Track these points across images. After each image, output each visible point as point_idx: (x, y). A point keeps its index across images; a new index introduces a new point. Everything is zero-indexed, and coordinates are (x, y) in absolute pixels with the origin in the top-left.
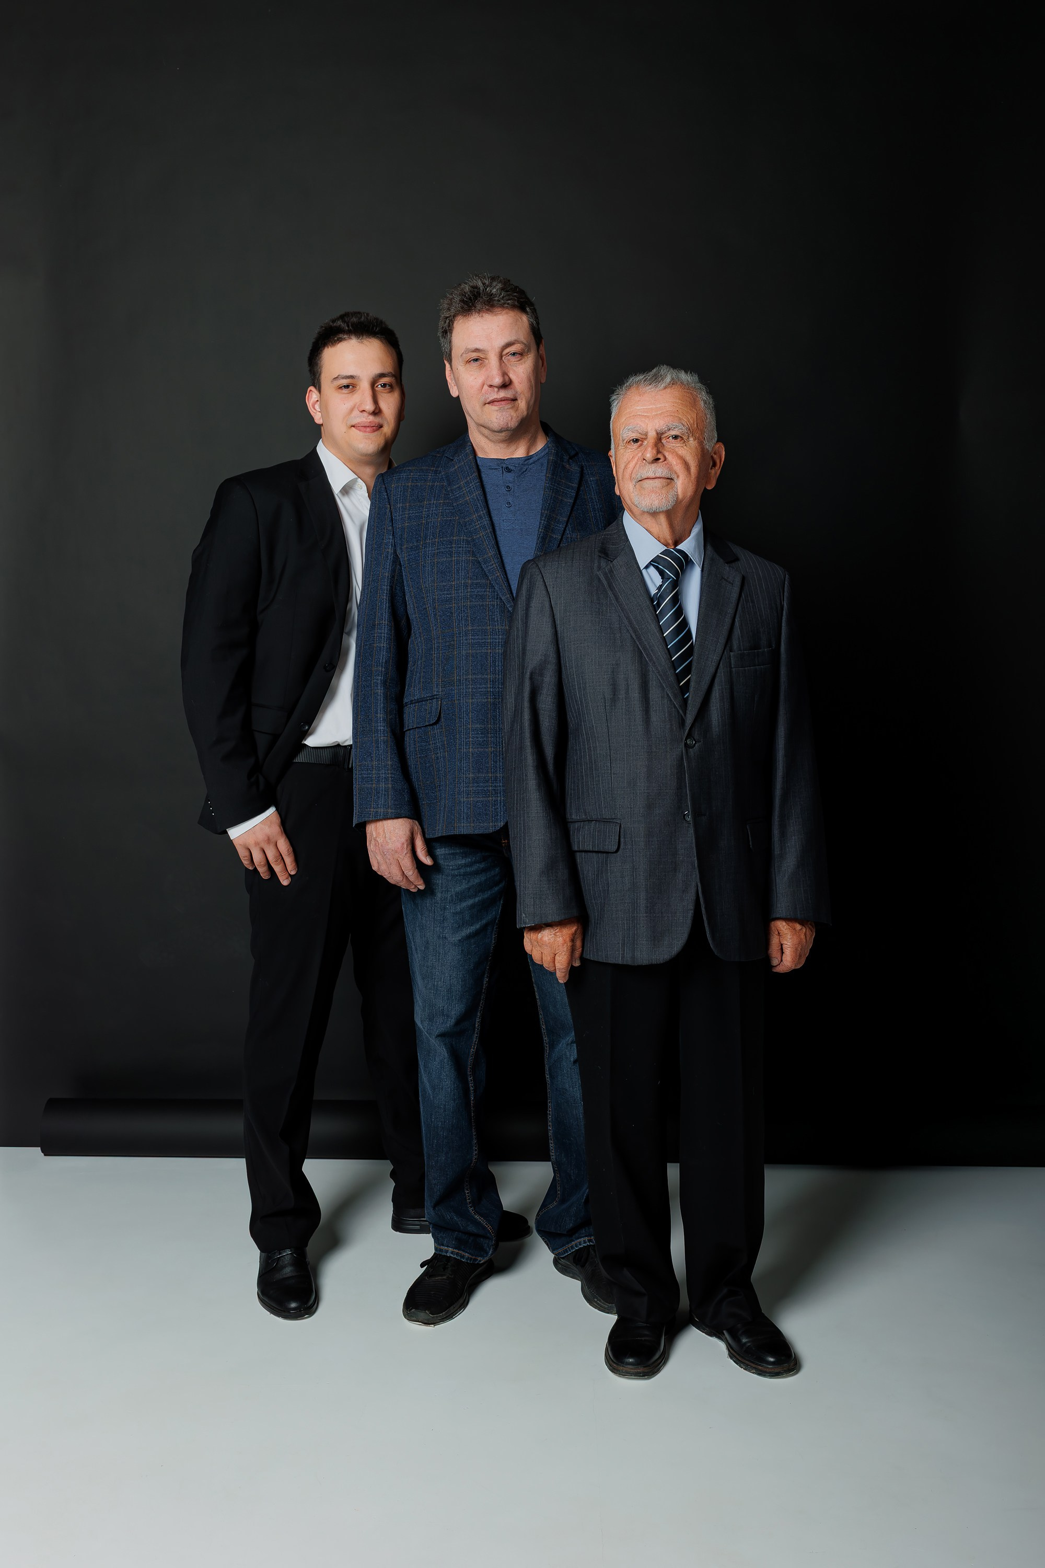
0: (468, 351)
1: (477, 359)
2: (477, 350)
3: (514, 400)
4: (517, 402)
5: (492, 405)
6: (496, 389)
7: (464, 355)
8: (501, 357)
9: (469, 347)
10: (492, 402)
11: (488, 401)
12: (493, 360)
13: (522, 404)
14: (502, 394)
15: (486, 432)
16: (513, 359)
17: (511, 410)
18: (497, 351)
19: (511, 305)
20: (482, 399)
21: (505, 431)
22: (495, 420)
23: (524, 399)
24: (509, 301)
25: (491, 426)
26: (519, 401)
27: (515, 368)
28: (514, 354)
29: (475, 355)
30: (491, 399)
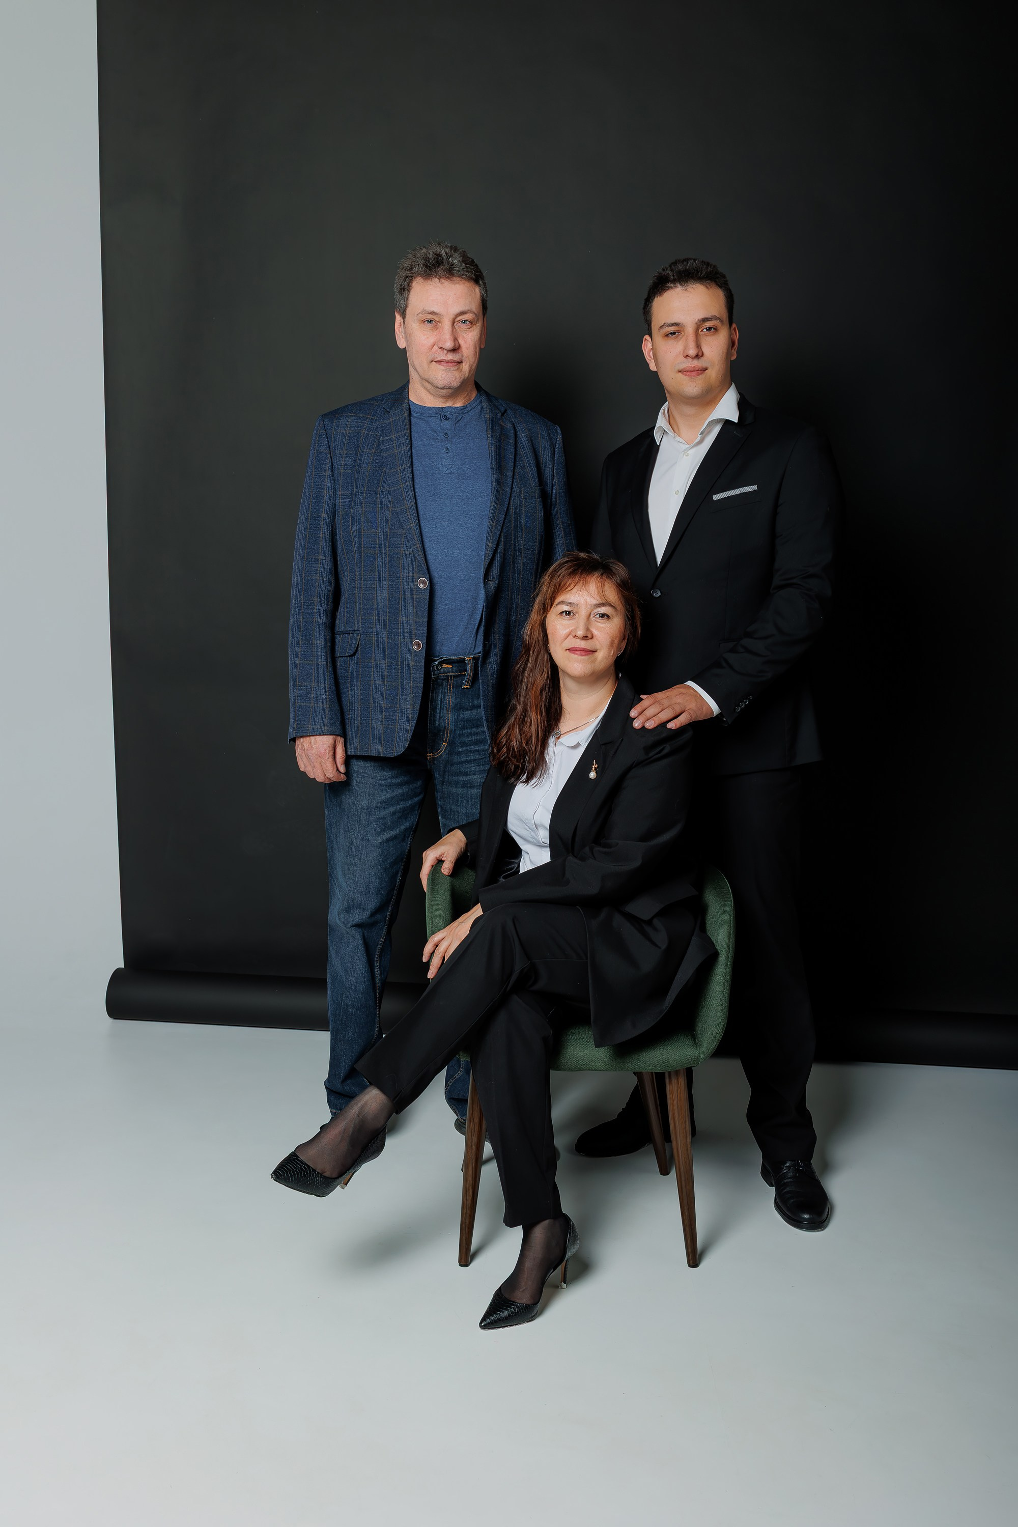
0: (424, 312)
1: (431, 320)
2: (433, 313)
3: (460, 362)
4: (461, 365)
5: (439, 365)
6: (445, 352)
7: (421, 315)
8: (454, 322)
9: (426, 308)
10: (439, 362)
11: (436, 360)
12: (447, 325)
13: (466, 367)
14: (450, 357)
15: (429, 386)
16: (464, 327)
17: (456, 372)
18: (451, 317)
19: (469, 277)
20: (430, 358)
21: (447, 389)
22: (440, 378)
23: (468, 363)
24: (467, 274)
25: (435, 382)
26: (464, 364)
27: (464, 335)
28: (465, 322)
29: (430, 317)
30: (439, 359)
